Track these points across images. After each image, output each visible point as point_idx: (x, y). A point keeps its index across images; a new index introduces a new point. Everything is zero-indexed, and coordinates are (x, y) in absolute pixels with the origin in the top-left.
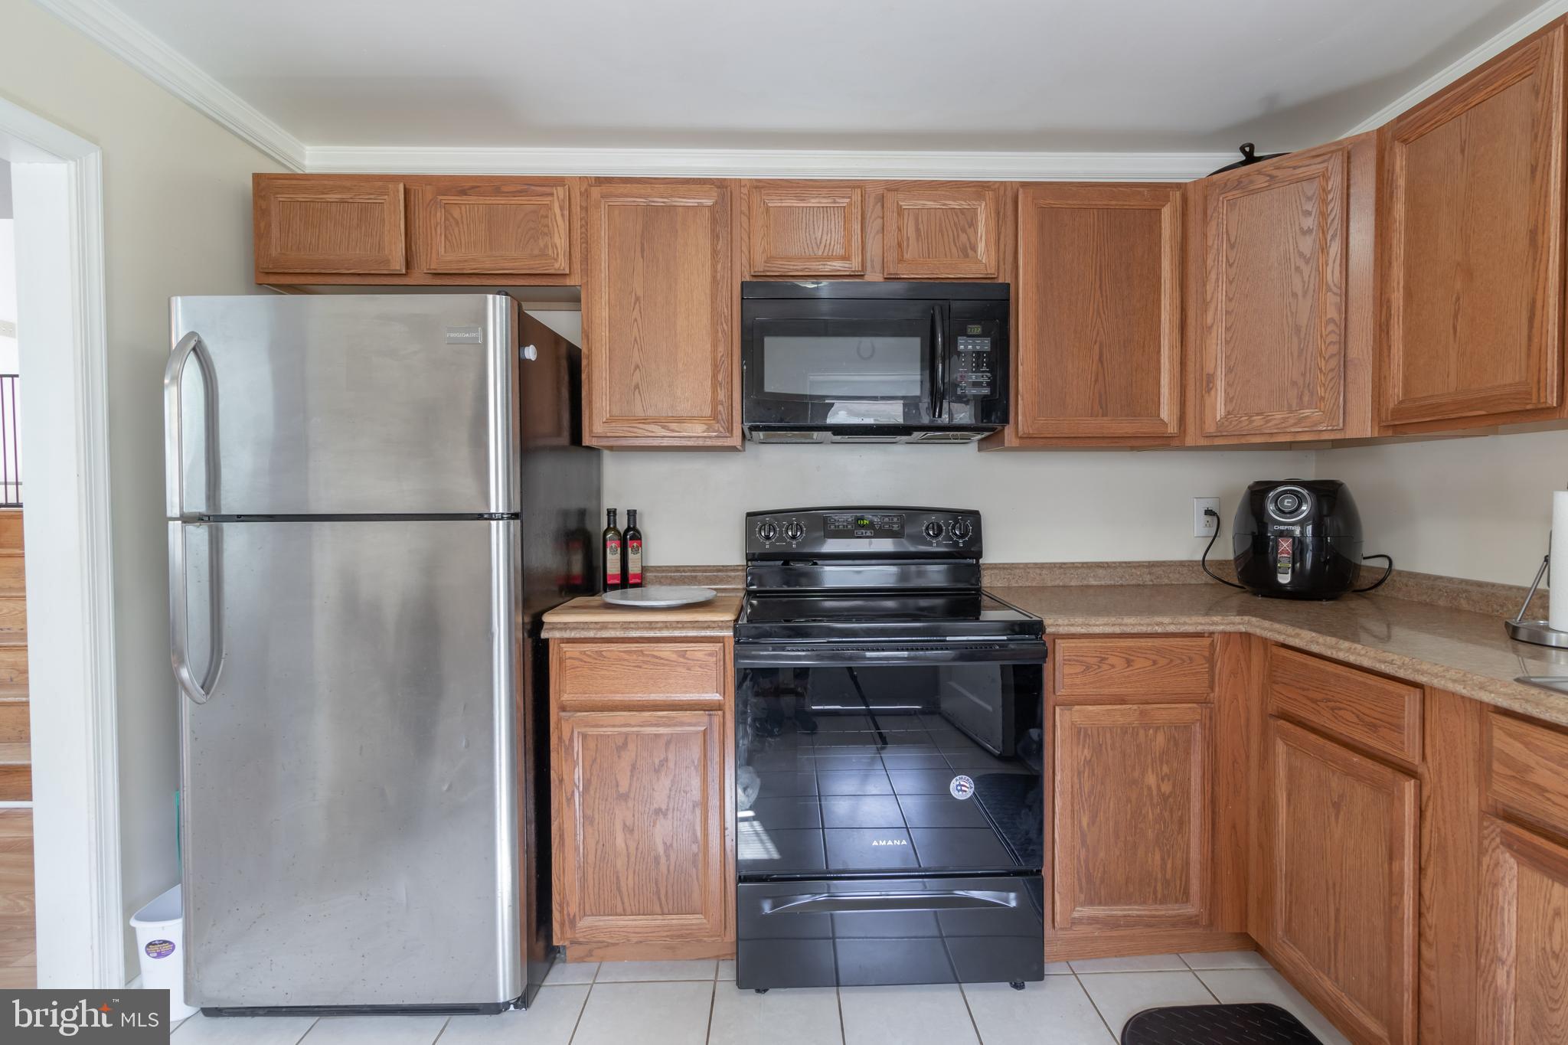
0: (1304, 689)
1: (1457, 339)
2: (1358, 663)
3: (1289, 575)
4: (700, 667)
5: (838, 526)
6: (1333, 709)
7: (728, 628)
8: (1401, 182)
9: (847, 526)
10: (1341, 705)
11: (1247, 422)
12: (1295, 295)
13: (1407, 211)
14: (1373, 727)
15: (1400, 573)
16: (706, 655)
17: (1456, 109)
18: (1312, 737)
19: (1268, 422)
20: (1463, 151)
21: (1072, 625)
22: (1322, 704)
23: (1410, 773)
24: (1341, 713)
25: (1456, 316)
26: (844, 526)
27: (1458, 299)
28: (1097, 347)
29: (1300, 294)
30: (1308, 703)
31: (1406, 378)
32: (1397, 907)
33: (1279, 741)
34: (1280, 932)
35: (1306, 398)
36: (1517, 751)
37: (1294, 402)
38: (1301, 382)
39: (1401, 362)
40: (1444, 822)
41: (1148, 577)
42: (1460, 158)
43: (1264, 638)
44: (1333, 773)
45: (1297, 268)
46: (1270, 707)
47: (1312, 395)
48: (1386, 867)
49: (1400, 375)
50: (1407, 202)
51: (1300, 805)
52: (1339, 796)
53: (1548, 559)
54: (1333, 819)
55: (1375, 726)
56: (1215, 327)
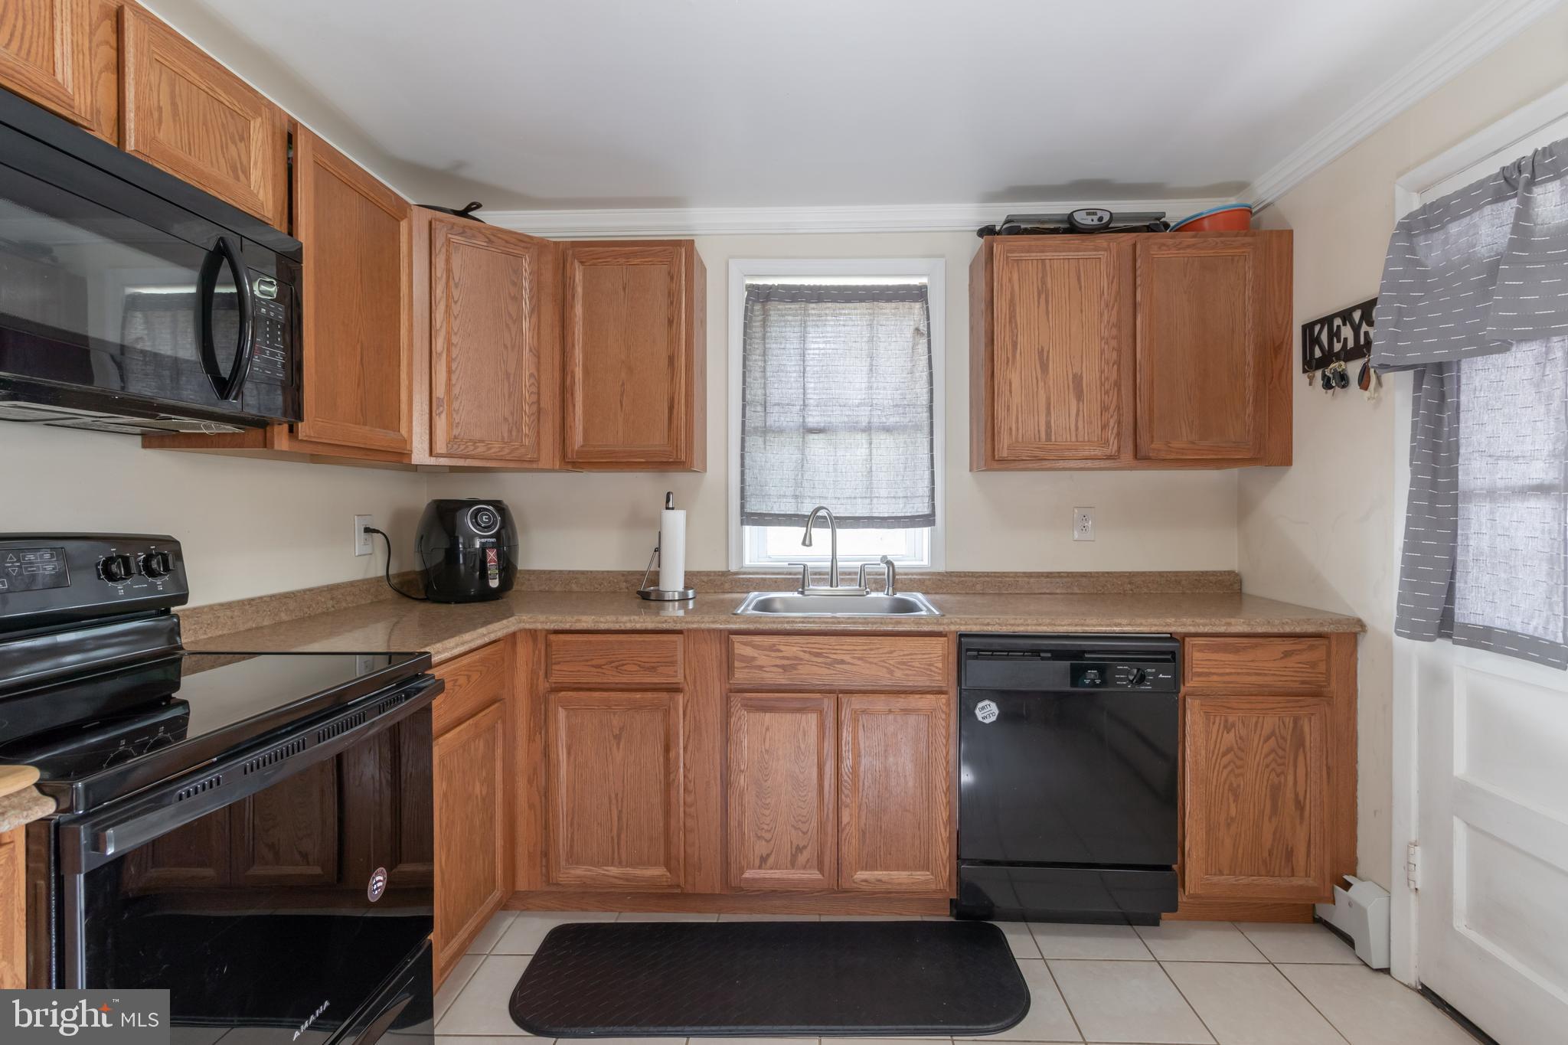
0: (587, 661)
1: (623, 409)
3: (497, 580)
6: (617, 667)
8: (579, 290)
10: (625, 662)
11: (473, 447)
12: (505, 346)
13: (584, 313)
17: (622, 260)
18: (597, 694)
19: (490, 449)
20: (624, 289)
22: (607, 667)
23: (675, 689)
24: (625, 667)
25: (622, 395)
27: (623, 384)
28: (359, 347)
29: (509, 346)
30: (593, 670)
31: (585, 431)
32: (674, 780)
33: (560, 709)
34: (563, 863)
35: (514, 433)
36: (748, 651)
37: (506, 435)
38: (510, 420)
39: (581, 418)
40: (699, 711)
41: (330, 603)
42: (622, 293)
43: (535, 631)
44: (615, 714)
45: (507, 325)
46: (543, 686)
47: (518, 431)
48: (661, 759)
49: (581, 427)
50: (584, 305)
51: (582, 752)
52: (620, 729)
53: (658, 550)
54: (615, 748)
55: (653, 668)
56: (444, 355)
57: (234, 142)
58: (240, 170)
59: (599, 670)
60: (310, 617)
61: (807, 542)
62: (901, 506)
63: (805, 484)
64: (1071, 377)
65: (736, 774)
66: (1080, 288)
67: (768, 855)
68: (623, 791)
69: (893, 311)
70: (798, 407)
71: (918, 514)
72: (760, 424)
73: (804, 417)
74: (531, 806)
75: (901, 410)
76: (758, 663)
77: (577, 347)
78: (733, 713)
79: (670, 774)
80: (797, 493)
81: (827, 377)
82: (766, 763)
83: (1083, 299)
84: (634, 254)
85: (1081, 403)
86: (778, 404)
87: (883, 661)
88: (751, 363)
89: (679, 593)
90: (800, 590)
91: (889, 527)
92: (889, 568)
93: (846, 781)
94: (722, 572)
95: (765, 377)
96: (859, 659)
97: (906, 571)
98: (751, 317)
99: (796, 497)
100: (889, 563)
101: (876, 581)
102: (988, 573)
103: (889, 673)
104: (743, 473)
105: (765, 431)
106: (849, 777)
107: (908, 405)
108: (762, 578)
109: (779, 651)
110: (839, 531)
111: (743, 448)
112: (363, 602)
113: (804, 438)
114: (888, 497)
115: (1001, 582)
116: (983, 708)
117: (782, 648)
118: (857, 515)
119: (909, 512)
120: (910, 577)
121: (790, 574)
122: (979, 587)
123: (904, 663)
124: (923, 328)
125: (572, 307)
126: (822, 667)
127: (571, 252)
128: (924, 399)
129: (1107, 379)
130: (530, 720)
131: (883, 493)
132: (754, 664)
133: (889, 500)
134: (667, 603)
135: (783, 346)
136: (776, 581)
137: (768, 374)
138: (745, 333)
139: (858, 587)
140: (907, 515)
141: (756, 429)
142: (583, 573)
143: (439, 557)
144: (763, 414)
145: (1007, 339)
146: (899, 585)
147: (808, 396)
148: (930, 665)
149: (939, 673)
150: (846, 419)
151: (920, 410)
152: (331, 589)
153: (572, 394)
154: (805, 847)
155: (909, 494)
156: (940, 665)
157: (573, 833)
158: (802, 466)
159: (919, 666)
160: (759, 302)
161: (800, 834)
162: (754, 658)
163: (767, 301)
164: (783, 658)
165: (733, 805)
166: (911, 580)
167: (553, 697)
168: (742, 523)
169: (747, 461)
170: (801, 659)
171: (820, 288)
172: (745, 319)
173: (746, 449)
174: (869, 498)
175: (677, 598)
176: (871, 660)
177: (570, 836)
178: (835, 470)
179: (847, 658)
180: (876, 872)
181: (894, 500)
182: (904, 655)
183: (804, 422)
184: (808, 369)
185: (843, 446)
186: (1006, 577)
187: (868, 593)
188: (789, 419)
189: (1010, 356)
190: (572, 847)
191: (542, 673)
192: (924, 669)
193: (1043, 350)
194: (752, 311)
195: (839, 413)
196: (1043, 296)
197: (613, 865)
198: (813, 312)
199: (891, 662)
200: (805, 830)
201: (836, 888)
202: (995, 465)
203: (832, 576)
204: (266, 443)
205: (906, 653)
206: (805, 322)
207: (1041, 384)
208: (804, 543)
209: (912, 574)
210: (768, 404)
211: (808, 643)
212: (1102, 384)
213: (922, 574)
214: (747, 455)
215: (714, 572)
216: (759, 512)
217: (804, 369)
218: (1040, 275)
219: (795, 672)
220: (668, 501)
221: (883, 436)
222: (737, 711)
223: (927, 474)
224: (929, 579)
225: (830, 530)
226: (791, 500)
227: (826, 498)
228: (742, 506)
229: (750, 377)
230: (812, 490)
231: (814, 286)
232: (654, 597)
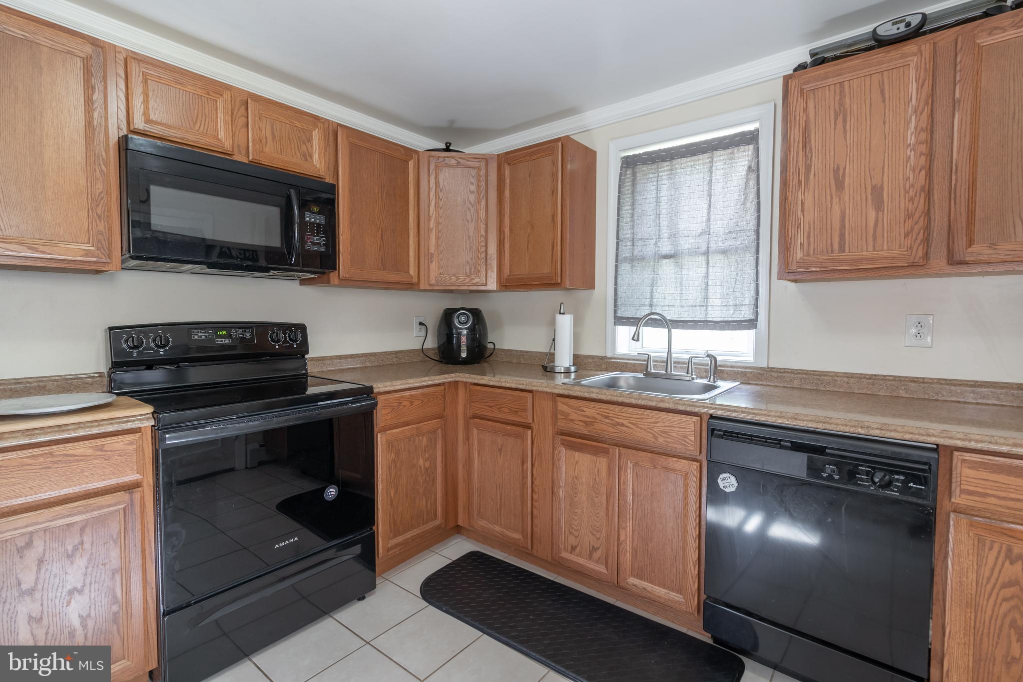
0: (486, 402)
1: (529, 252)
2: (510, 386)
3: (465, 353)
4: (120, 455)
5: (201, 336)
6: (499, 408)
7: (148, 419)
8: (508, 181)
9: (208, 336)
10: (503, 406)
12: (468, 221)
13: (510, 195)
15: (498, 349)
16: (125, 445)
17: (528, 158)
18: (490, 423)
19: (458, 280)
20: (530, 176)
21: (386, 387)
22: (494, 407)
23: (528, 427)
24: (503, 409)
25: (528, 243)
26: (206, 336)
27: (529, 236)
28: (380, 231)
29: (470, 220)
30: (488, 408)
31: (510, 266)
33: (474, 429)
34: (475, 516)
35: (473, 270)
36: (566, 409)
37: (468, 271)
38: (471, 262)
39: (508, 259)
40: (542, 443)
41: (395, 360)
42: (529, 179)
43: (466, 382)
44: (498, 436)
45: (469, 208)
46: (469, 414)
47: (475, 269)
48: (521, 469)
49: (508, 264)
50: (510, 190)
51: (485, 455)
52: (501, 446)
53: (554, 340)
54: (499, 457)
55: (516, 412)
56: (434, 230)
57: (304, 143)
58: (307, 156)
59: (491, 409)
60: (383, 365)
61: (635, 337)
62: (731, 312)
64: (869, 191)
65: (558, 487)
66: (884, 101)
67: (576, 547)
69: (730, 156)
70: (654, 240)
71: (744, 319)
72: (629, 254)
73: (658, 247)
74: (464, 481)
75: (734, 235)
76: (570, 417)
78: (557, 448)
79: (524, 479)
82: (576, 485)
83: (887, 111)
84: (534, 153)
85: (881, 213)
86: (641, 239)
87: (650, 429)
88: (624, 212)
89: (564, 368)
90: (645, 372)
91: (719, 329)
92: (711, 362)
94: (601, 356)
95: (633, 221)
96: (634, 424)
97: (733, 364)
98: (624, 180)
99: (651, 306)
100: (712, 357)
101: (700, 370)
102: (807, 371)
103: (654, 438)
104: (618, 290)
105: (632, 259)
106: (625, 508)
107: (740, 230)
109: (584, 411)
110: (674, 331)
111: (616, 272)
112: (415, 360)
113: (658, 262)
114: (720, 306)
115: (818, 380)
116: (724, 479)
117: (585, 409)
118: (696, 319)
119: (738, 317)
120: (735, 369)
121: (642, 361)
122: (796, 383)
123: (665, 432)
124: (754, 167)
125: (504, 192)
126: (608, 426)
127: (504, 159)
128: (752, 224)
129: (912, 186)
130: (464, 432)
131: (717, 302)
132: (568, 417)
133: (722, 308)
134: (557, 374)
135: (645, 197)
137: (636, 218)
138: (619, 192)
139: (686, 374)
140: (736, 319)
141: (627, 258)
142: (527, 352)
143: (444, 339)
144: (632, 247)
145: (800, 164)
147: (662, 231)
148: (685, 437)
149: (691, 445)
150: (691, 246)
151: (749, 234)
152: (396, 353)
153: (503, 245)
154: (598, 548)
155: (738, 304)
156: (692, 438)
157: (480, 501)
159: (676, 436)
160: (630, 168)
161: (595, 539)
162: (569, 414)
163: (635, 166)
165: (556, 508)
166: (735, 372)
167: (472, 421)
168: (615, 325)
169: (620, 281)
170: (596, 419)
171: (672, 148)
172: (620, 181)
173: (619, 273)
174: (704, 306)
175: (563, 371)
176: (642, 426)
178: (681, 285)
179: (625, 422)
180: (643, 582)
181: (725, 307)
182: (665, 426)
183: (658, 250)
184: (662, 211)
185: (687, 267)
187: (693, 379)
188: (648, 249)
189: (803, 178)
190: (480, 508)
191: (468, 407)
192: (680, 439)
193: (838, 168)
194: (625, 175)
195: (685, 242)
196: (840, 118)
197: (497, 525)
199: (655, 430)
200: (598, 537)
201: (616, 583)
203: (668, 363)
204: (328, 282)
205: (666, 425)
206: (658, 177)
207: (835, 200)
208: (633, 339)
209: (737, 367)
210: (635, 240)
211: (601, 408)
212: (907, 192)
213: (746, 368)
214: (619, 277)
215: (597, 356)
216: (626, 316)
217: (660, 212)
218: (838, 98)
219: (592, 427)
220: (560, 308)
221: (719, 257)
222: (559, 447)
223: (753, 286)
224: (751, 373)
225: (667, 330)
227: (674, 306)
228: (615, 312)
229: (624, 222)
230: (663, 301)
231: (668, 148)
232: (548, 370)
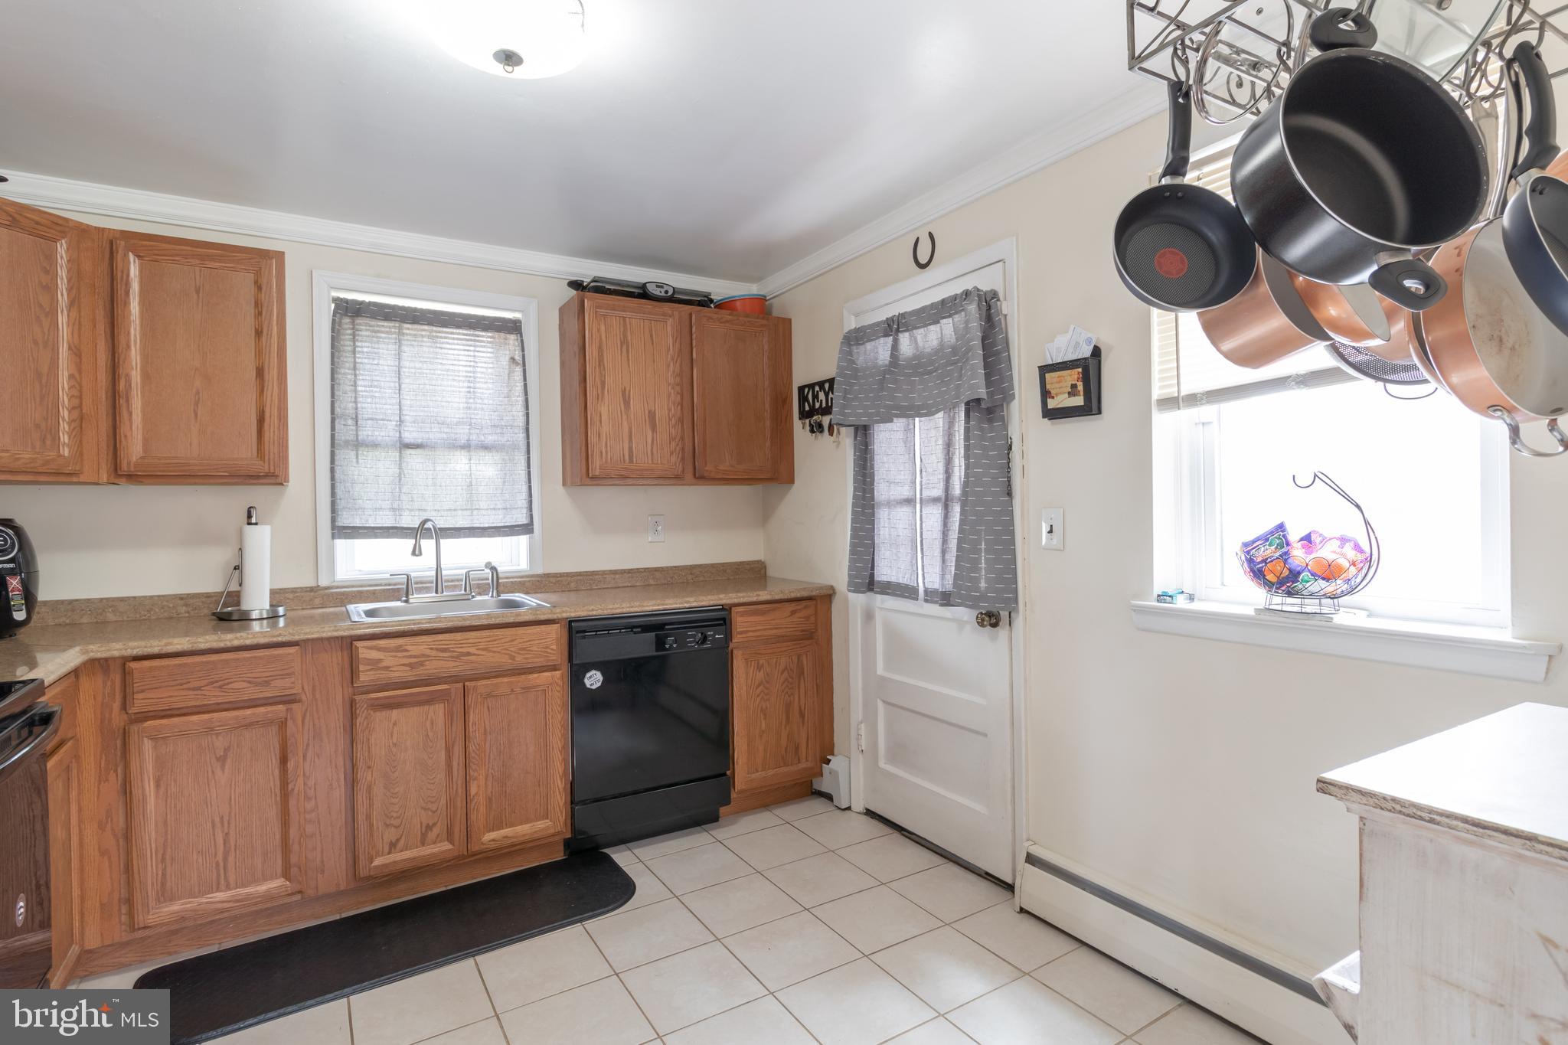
1: (199, 419)
3: (24, 612)
6: (220, 687)
8: (135, 287)
10: (230, 681)
12: (35, 343)
13: (141, 311)
14: (267, 683)
17: (194, 261)
18: (194, 718)
20: (198, 292)
22: (206, 688)
23: (292, 700)
24: (230, 686)
25: (197, 404)
27: (198, 393)
29: (39, 340)
30: (191, 693)
31: (146, 441)
32: (293, 790)
33: (146, 740)
34: (152, 903)
35: (49, 442)
36: (374, 655)
37: (37, 444)
38: (44, 426)
39: (140, 426)
40: (319, 718)
42: (195, 297)
43: (108, 660)
44: (217, 735)
45: (36, 317)
46: (119, 719)
47: (54, 439)
48: (277, 772)
49: (140, 437)
50: (142, 303)
51: (175, 781)
52: (225, 750)
53: (239, 567)
54: (218, 771)
55: (266, 682)
59: (199, 692)
61: (416, 552)
62: (501, 516)
63: (403, 497)
64: (647, 412)
65: (363, 770)
66: (653, 344)
67: (398, 840)
68: (230, 813)
69: (489, 339)
70: (394, 423)
71: (517, 523)
72: (351, 437)
73: (400, 432)
75: (499, 430)
76: (384, 664)
77: (133, 348)
78: (359, 715)
79: (288, 784)
80: (395, 506)
81: (424, 395)
82: (394, 756)
83: (655, 352)
84: (211, 258)
85: (655, 434)
86: (372, 419)
87: (505, 649)
88: (340, 376)
89: (267, 610)
90: (404, 599)
91: (489, 536)
92: (493, 575)
93: (474, 758)
94: (310, 587)
95: (356, 391)
96: (484, 650)
98: (339, 330)
99: (394, 510)
100: (493, 569)
101: (479, 586)
102: (580, 572)
103: (511, 659)
104: (333, 487)
105: (357, 445)
106: (476, 753)
107: (506, 426)
108: (359, 592)
109: (407, 651)
110: (442, 542)
111: (333, 461)
113: (400, 453)
114: (487, 509)
115: (592, 579)
116: (590, 677)
117: (409, 648)
118: (457, 526)
119: (508, 522)
120: (511, 580)
121: (390, 585)
122: (573, 585)
123: (524, 649)
124: (518, 358)
125: (126, 303)
126: (448, 661)
127: (123, 243)
128: (521, 421)
129: (674, 416)
130: (101, 758)
131: (483, 505)
132: (380, 666)
133: (489, 512)
134: (254, 622)
135: (376, 362)
136: (374, 592)
137: (359, 388)
138: (333, 346)
139: (463, 592)
140: (506, 524)
141: (347, 442)
142: (122, 599)
144: (354, 428)
145: (597, 379)
146: (501, 588)
147: (404, 413)
148: (547, 648)
149: (554, 654)
150: (445, 436)
151: (516, 431)
153: (127, 401)
154: (434, 824)
155: (508, 506)
156: (554, 647)
157: (164, 870)
158: (400, 480)
159: (537, 649)
160: (348, 316)
161: (430, 813)
162: (380, 661)
163: (357, 316)
164: (411, 657)
165: (360, 801)
167: (136, 729)
169: (338, 475)
170: (429, 656)
171: (415, 310)
172: (333, 331)
173: (336, 463)
174: (469, 509)
175: (265, 616)
176: (495, 649)
177: (160, 873)
178: (434, 485)
179: (472, 650)
180: (502, 831)
181: (494, 511)
182: (524, 642)
183: (400, 437)
184: (403, 386)
185: (442, 462)
186: (596, 575)
187: (473, 597)
188: (386, 433)
189: (600, 392)
190: (163, 884)
191: (117, 705)
192: (541, 652)
193: (625, 389)
194: (340, 324)
195: (438, 430)
196: (625, 347)
197: (218, 890)
198: (408, 332)
199: (512, 649)
200: (434, 809)
201: (466, 853)
202: (588, 481)
203: (438, 583)
205: (525, 640)
206: (400, 341)
207: (624, 417)
208: (414, 553)
209: (513, 578)
210: (360, 417)
211: (434, 641)
212: (670, 420)
213: (522, 577)
214: (337, 470)
215: (304, 588)
216: (351, 525)
217: (400, 386)
218: (622, 330)
219: (424, 668)
220: (249, 516)
221: (482, 453)
222: (363, 711)
223: (525, 488)
224: (529, 581)
225: (434, 541)
226: (388, 513)
227: (425, 510)
228: (333, 520)
229: (339, 390)
230: (411, 503)
231: (409, 307)
232: (235, 617)
